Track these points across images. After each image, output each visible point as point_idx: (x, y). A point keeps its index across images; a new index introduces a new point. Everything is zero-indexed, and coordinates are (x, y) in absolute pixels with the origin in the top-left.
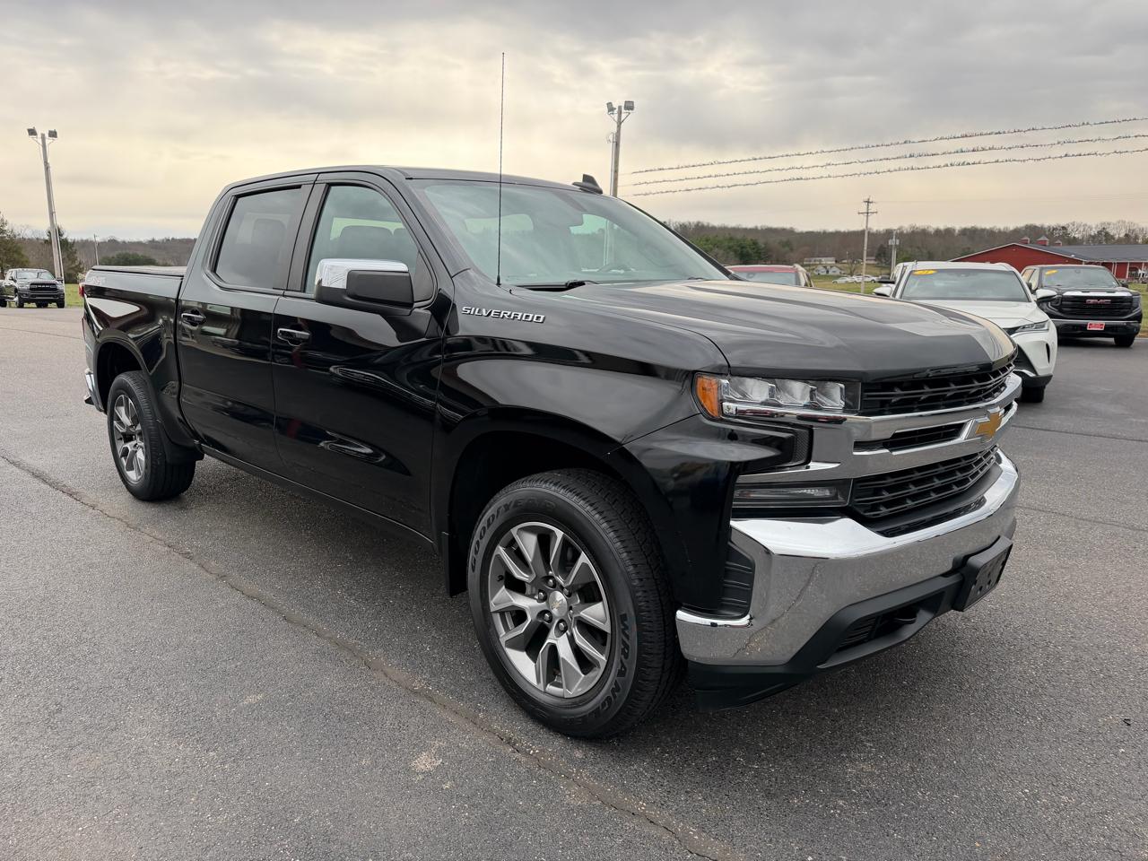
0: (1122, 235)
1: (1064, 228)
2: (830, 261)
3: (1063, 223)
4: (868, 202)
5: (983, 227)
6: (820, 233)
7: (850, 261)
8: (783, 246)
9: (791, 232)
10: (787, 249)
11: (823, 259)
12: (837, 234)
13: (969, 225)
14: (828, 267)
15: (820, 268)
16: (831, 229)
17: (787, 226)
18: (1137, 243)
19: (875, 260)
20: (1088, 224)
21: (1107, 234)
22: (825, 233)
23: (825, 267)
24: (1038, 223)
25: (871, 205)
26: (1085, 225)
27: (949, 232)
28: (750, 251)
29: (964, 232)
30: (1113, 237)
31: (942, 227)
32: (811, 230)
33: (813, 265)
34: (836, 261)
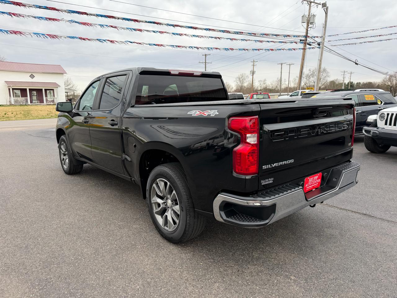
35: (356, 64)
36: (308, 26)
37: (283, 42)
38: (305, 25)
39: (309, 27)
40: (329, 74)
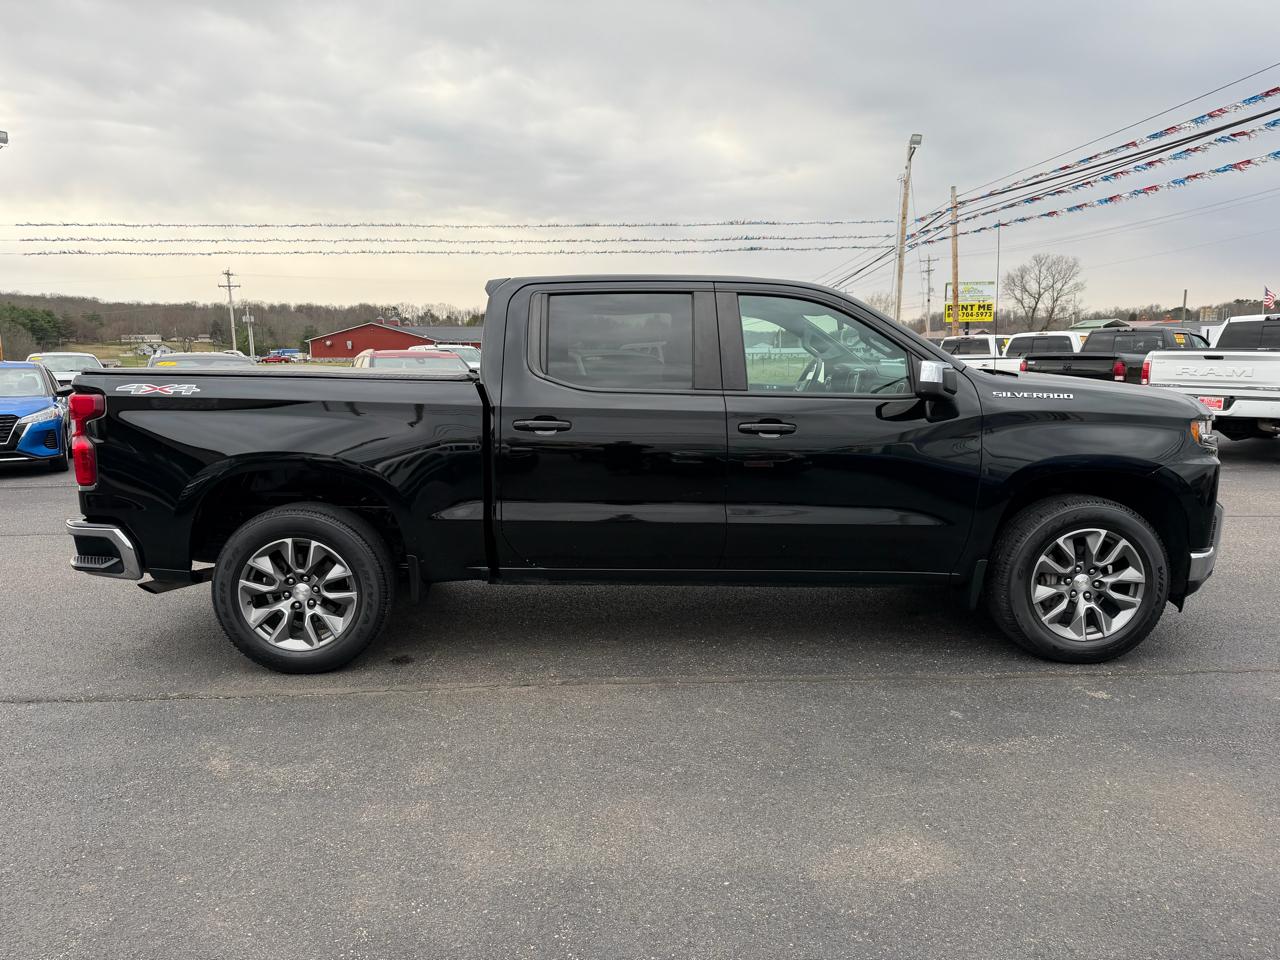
0: (445, 317)
1: (394, 308)
2: (155, 339)
3: (393, 303)
4: (228, 274)
5: (319, 304)
6: (132, 305)
7: (181, 339)
8: (91, 321)
9: (94, 303)
10: (94, 323)
11: (146, 336)
12: (154, 307)
13: (304, 302)
14: (155, 346)
15: (145, 347)
16: (147, 301)
17: (89, 295)
18: (458, 325)
19: (210, 338)
20: (416, 305)
21: (432, 316)
22: (139, 305)
23: (151, 346)
24: (371, 302)
25: (232, 278)
26: (412, 307)
27: (284, 308)
28: (46, 325)
29: (300, 309)
30: (437, 319)
31: (276, 303)
32: (121, 301)
33: (134, 343)
34: (163, 339)
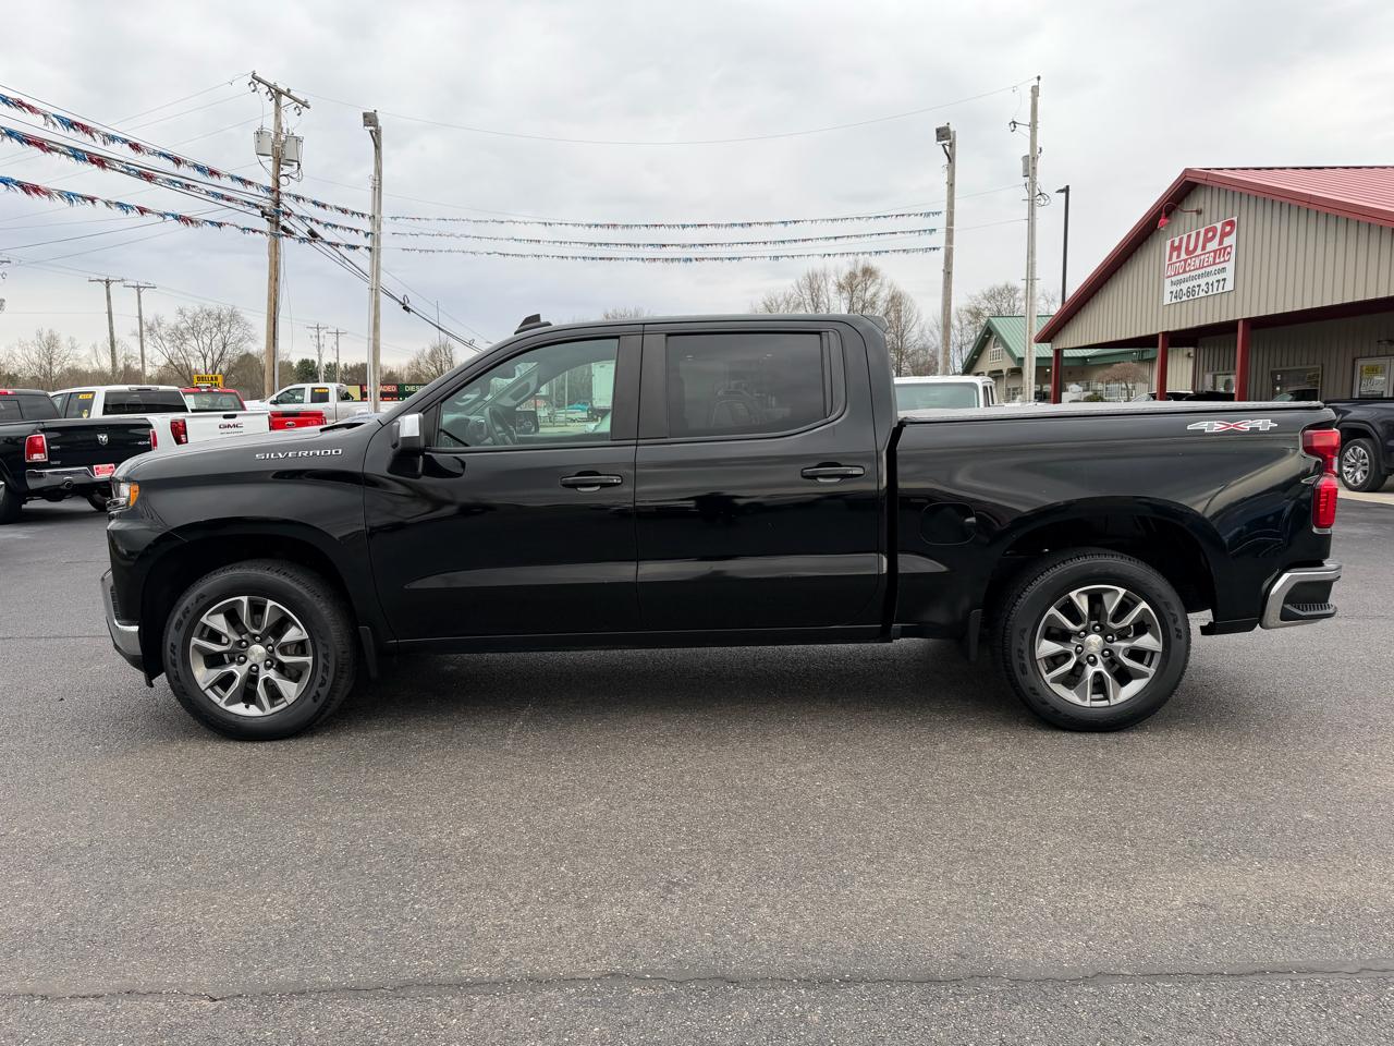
35: (405, 308)
36: (278, 169)
37: (222, 197)
38: (269, 163)
39: (282, 173)
40: (253, 332)
